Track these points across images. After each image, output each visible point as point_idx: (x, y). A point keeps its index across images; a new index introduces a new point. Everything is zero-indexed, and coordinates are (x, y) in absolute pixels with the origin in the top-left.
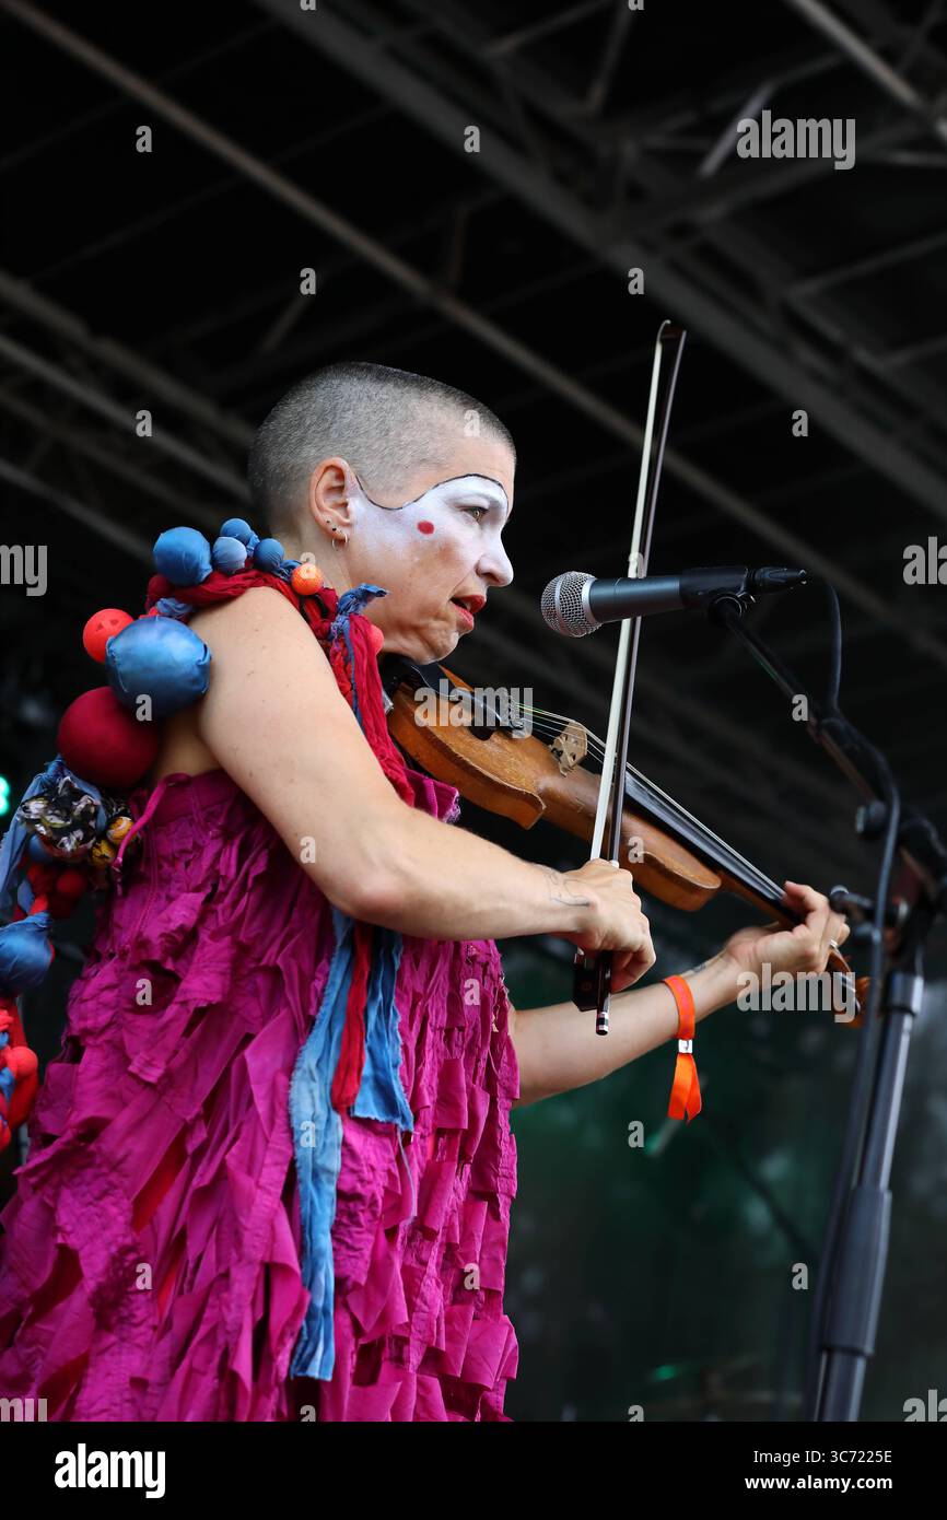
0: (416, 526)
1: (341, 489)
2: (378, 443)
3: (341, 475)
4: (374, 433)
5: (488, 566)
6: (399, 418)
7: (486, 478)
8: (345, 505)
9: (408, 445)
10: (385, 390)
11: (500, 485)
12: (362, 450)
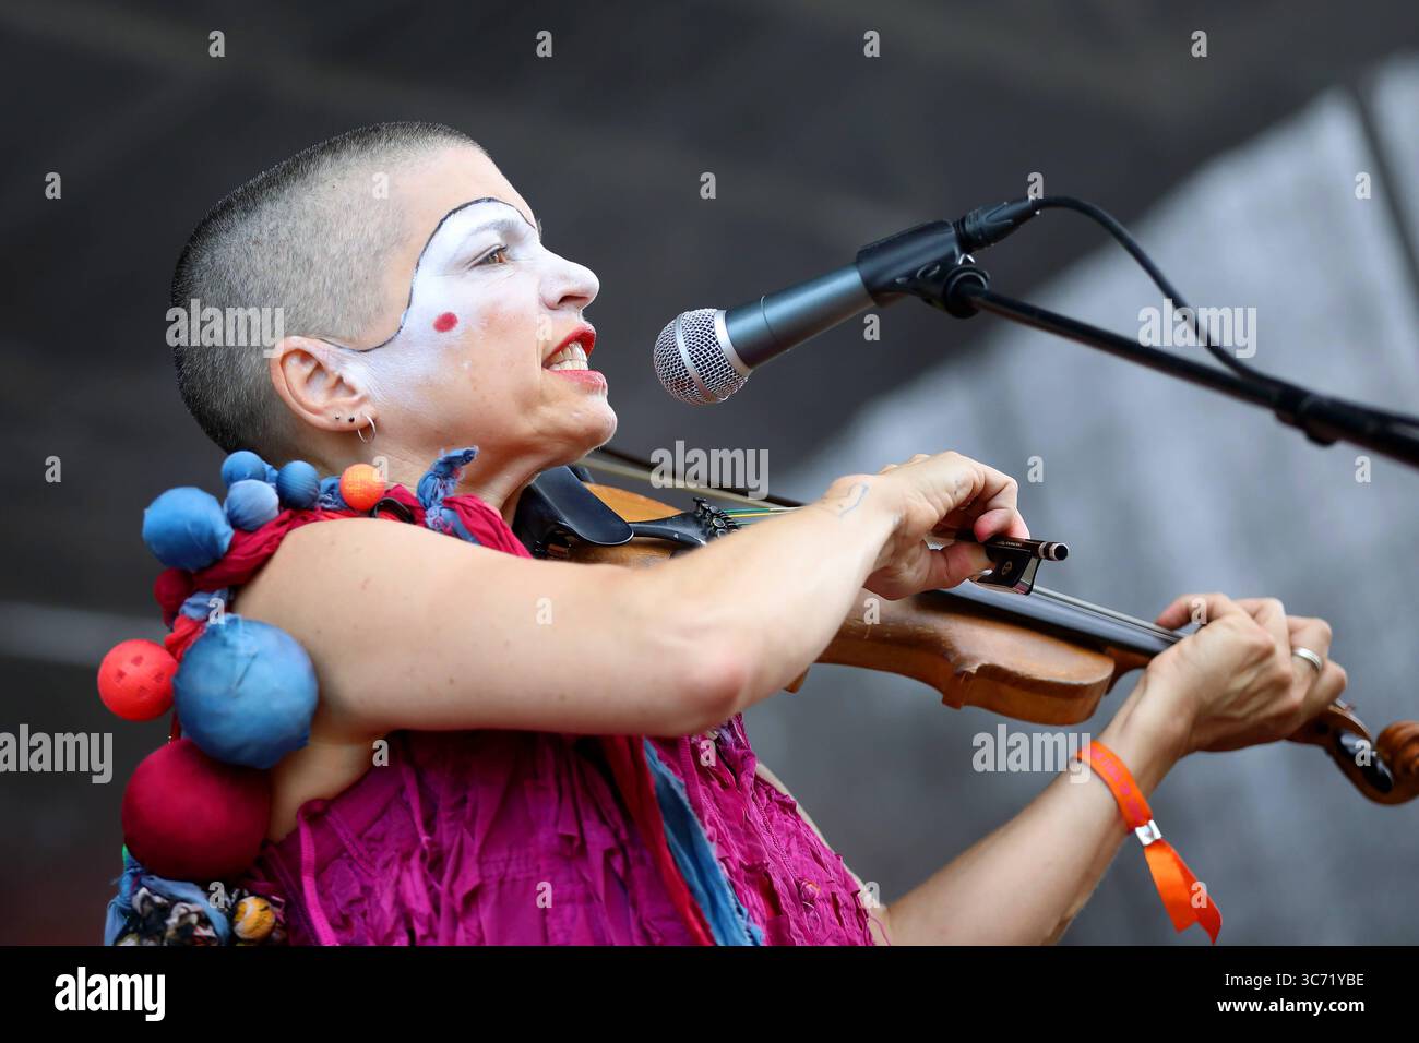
0: (435, 331)
1: (319, 367)
2: (311, 283)
3: (305, 356)
4: (295, 277)
5: (556, 293)
6: (309, 234)
7: (466, 205)
8: (340, 380)
9: (344, 253)
10: (265, 218)
11: (490, 200)
12: (302, 306)
